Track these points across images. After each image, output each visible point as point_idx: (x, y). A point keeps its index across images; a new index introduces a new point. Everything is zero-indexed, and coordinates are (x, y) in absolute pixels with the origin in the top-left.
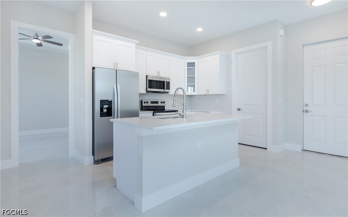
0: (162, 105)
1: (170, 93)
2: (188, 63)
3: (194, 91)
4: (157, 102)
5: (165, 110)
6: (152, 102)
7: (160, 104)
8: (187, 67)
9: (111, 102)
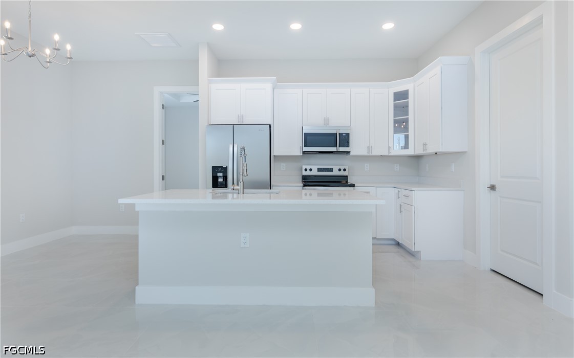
0: (342, 173)
1: (351, 154)
2: (395, 94)
3: (406, 146)
4: (331, 170)
5: (349, 184)
6: (319, 170)
7: (336, 173)
8: (393, 102)
9: (226, 169)
